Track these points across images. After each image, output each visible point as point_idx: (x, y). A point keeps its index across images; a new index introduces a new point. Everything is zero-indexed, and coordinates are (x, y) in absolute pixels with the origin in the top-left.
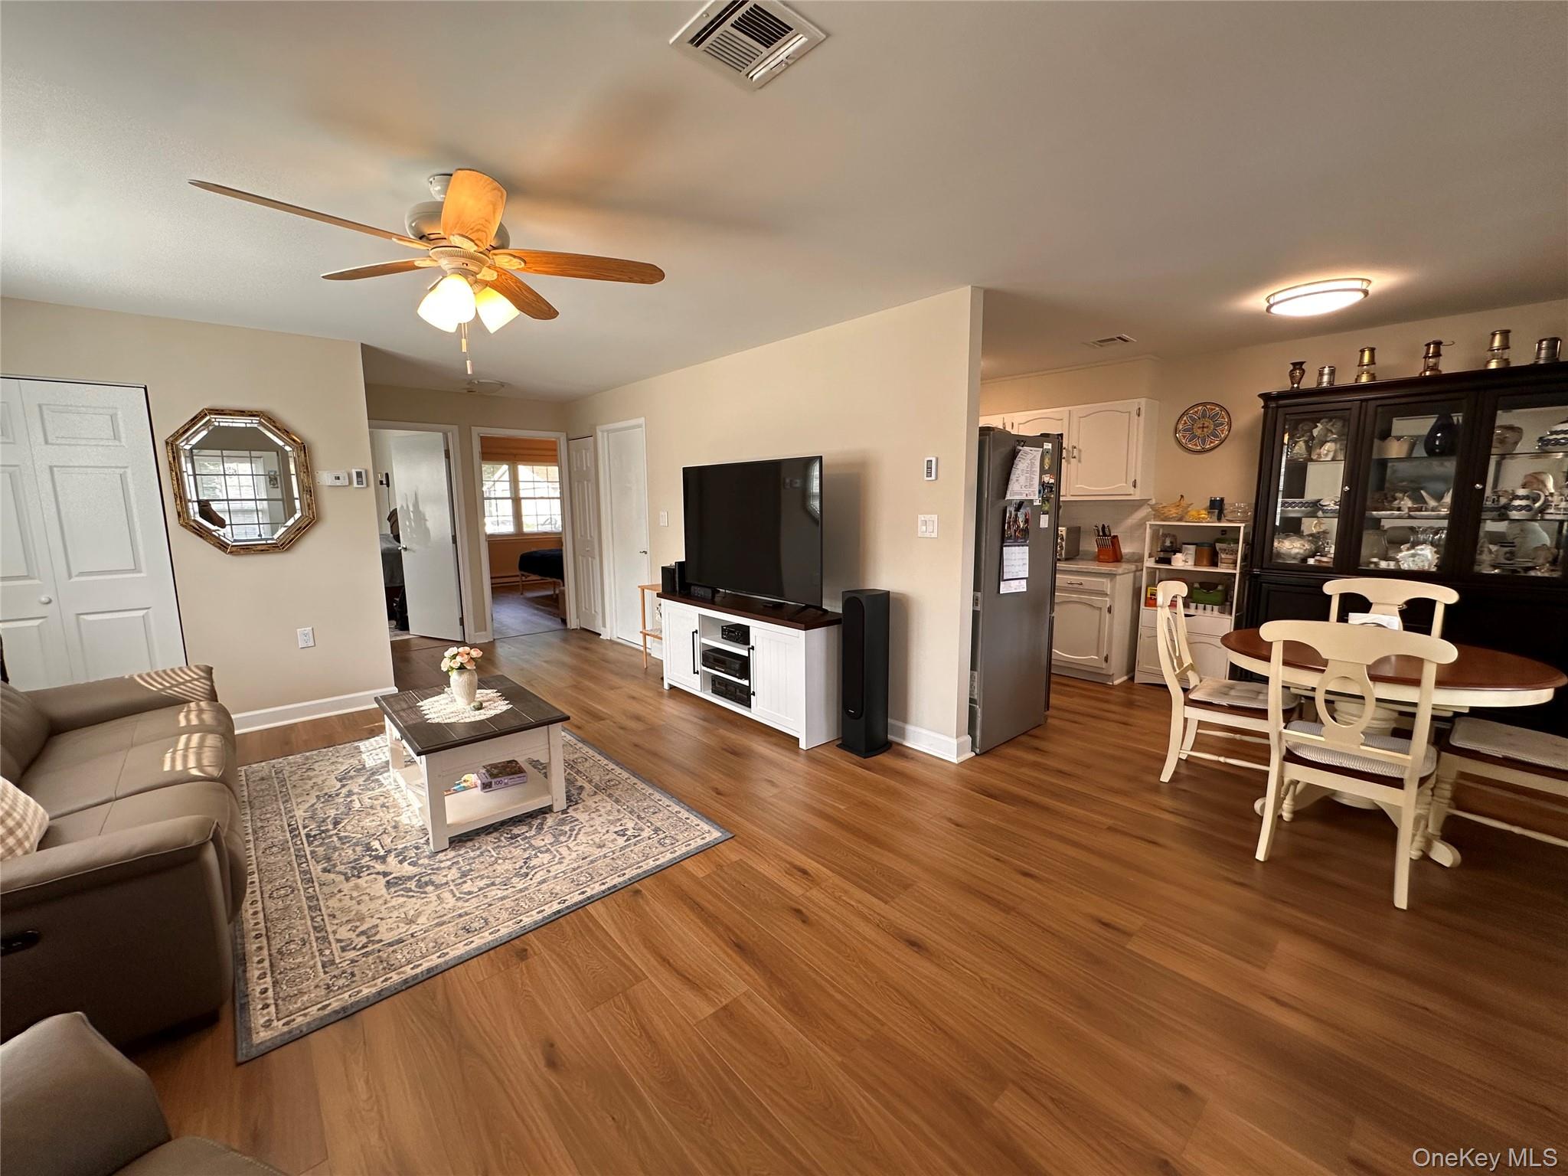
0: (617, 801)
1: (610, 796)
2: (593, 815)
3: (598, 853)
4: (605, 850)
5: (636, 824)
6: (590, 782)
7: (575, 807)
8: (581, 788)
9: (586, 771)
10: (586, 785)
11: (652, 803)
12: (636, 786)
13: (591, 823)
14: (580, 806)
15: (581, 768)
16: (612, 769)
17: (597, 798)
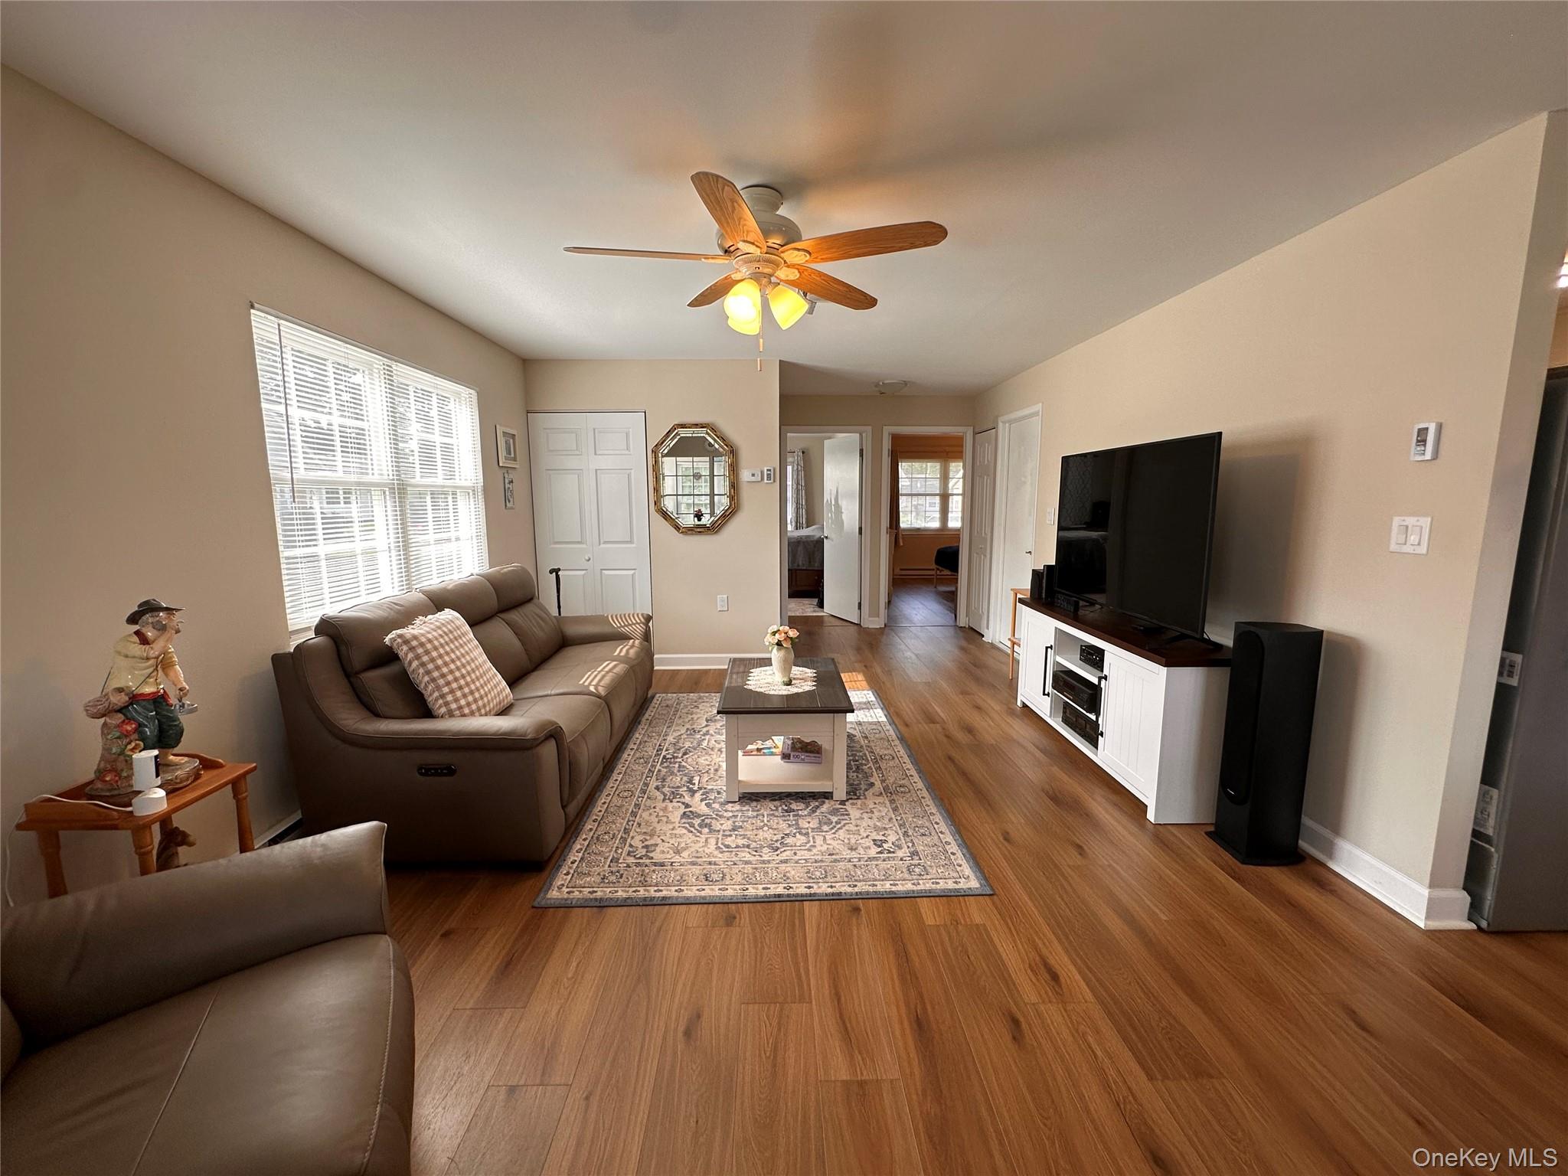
0: (895, 810)
1: (892, 801)
2: (865, 816)
3: (847, 854)
4: (854, 854)
5: (900, 839)
6: (883, 781)
7: (855, 801)
8: (872, 785)
9: (886, 769)
10: (878, 784)
11: (927, 824)
12: (923, 800)
13: (859, 822)
14: (859, 802)
15: (883, 765)
16: (911, 776)
17: (880, 799)
